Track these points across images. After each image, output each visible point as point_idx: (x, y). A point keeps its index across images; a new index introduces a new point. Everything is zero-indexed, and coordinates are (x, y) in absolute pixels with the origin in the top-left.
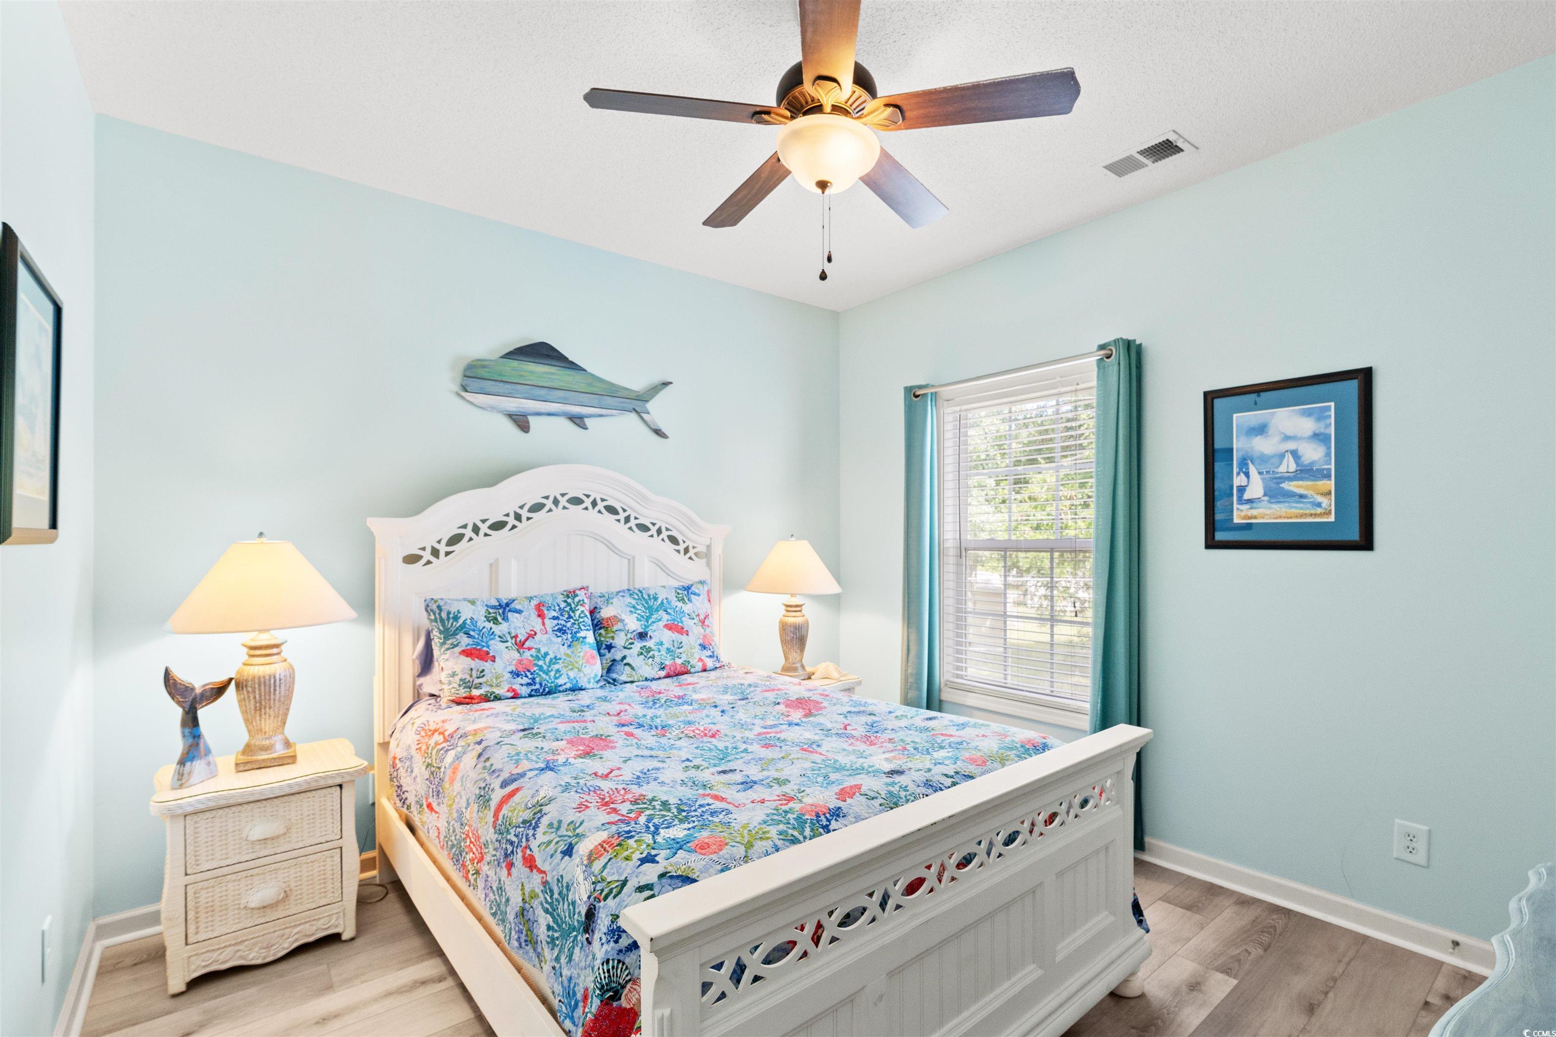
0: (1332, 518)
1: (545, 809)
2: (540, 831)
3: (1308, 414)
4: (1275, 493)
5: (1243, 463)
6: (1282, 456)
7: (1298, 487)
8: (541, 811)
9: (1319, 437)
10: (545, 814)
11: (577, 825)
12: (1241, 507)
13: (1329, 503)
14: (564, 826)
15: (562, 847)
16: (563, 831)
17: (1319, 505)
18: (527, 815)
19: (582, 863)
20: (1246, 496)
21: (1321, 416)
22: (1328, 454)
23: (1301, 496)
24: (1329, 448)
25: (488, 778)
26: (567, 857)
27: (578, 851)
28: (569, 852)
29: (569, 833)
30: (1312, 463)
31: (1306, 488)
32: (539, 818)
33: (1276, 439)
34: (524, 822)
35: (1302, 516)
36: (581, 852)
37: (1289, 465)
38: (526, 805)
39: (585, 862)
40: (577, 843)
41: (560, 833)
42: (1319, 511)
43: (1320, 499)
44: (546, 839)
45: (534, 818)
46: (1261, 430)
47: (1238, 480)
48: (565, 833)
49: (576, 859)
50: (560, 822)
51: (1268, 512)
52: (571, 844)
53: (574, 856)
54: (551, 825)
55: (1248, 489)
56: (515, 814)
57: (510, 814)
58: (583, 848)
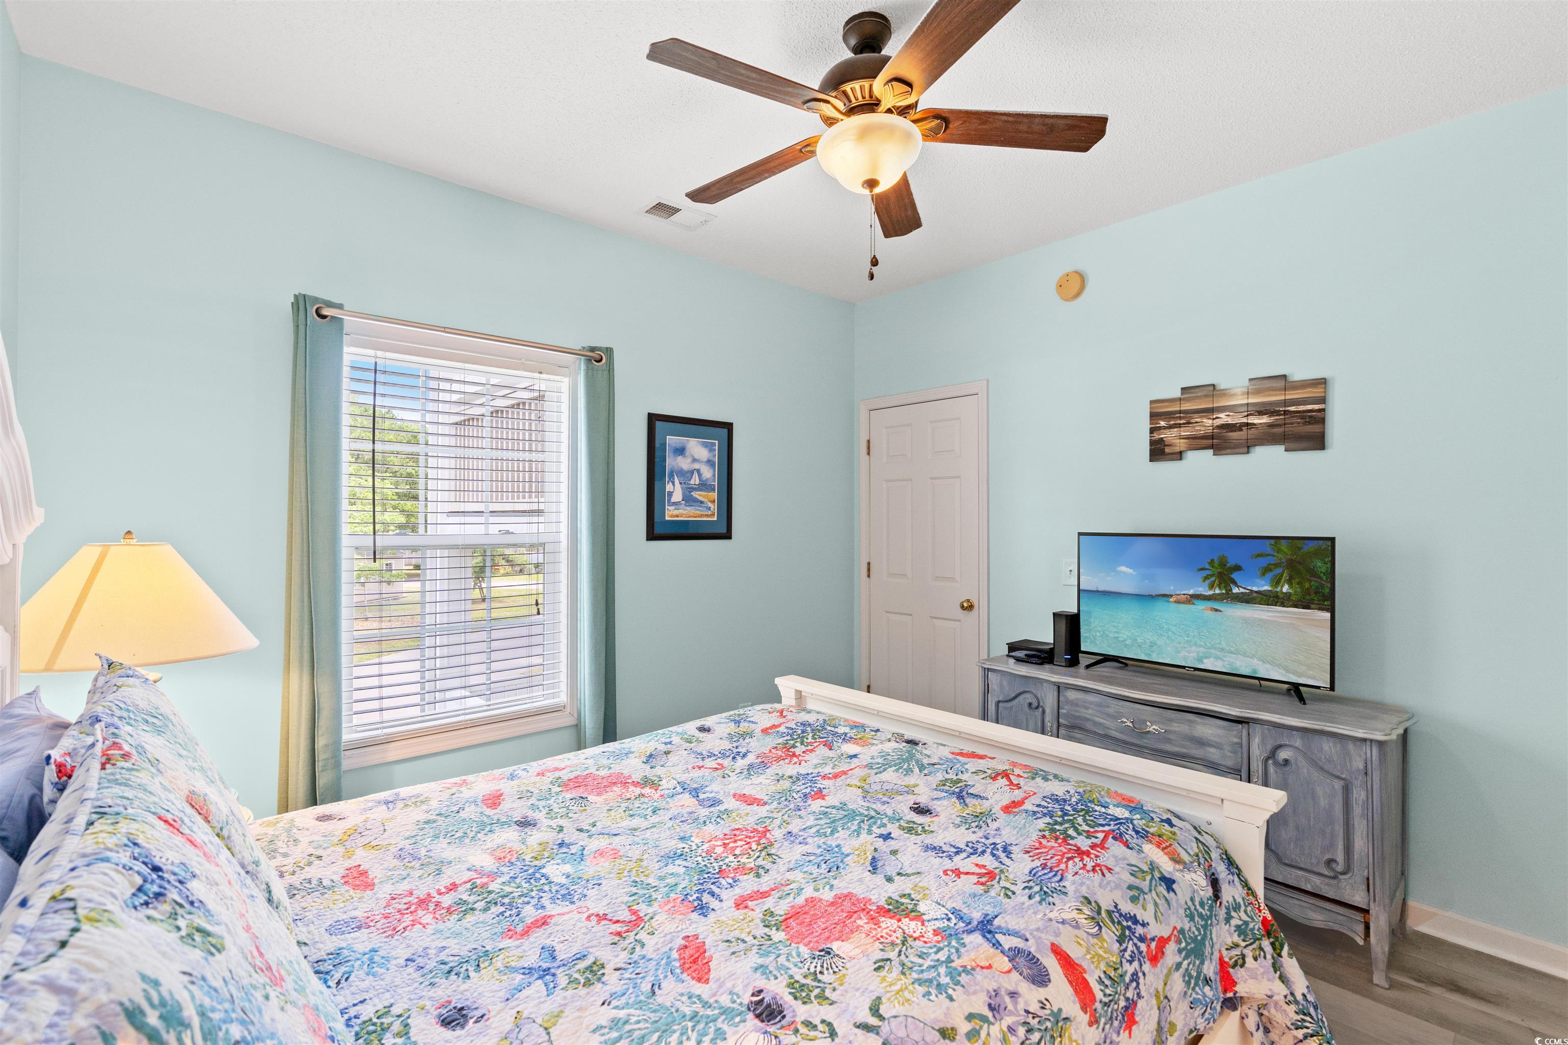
0: (715, 519)
1: (1106, 905)
2: (1141, 915)
3: (705, 445)
4: (689, 500)
5: (671, 475)
6: (692, 472)
7: (700, 495)
8: (1109, 913)
9: (710, 462)
10: (1116, 907)
11: (1136, 869)
12: (670, 508)
13: (714, 507)
14: (1136, 882)
15: (1162, 889)
16: (1145, 885)
17: (709, 509)
18: (1110, 935)
19: (1182, 871)
20: (673, 500)
21: (710, 448)
22: (714, 475)
23: (702, 502)
24: (714, 471)
25: (1008, 1020)
26: (1174, 886)
27: (1169, 873)
28: (1169, 883)
29: (1148, 878)
30: (707, 479)
31: (704, 496)
32: (1121, 915)
33: (689, 460)
34: (1120, 941)
35: (701, 516)
36: (1170, 869)
37: (695, 480)
38: (1094, 936)
39: (1181, 867)
40: (1161, 872)
41: (1146, 890)
42: (710, 513)
43: (710, 505)
44: (1151, 907)
45: (1119, 923)
46: (680, 451)
47: (669, 487)
48: (1147, 882)
49: (1177, 876)
50: (1130, 887)
51: (684, 512)
52: (1160, 878)
53: (1174, 878)
54: (1134, 899)
55: (674, 494)
56: (1106, 956)
57: (1103, 967)
58: (1167, 866)
